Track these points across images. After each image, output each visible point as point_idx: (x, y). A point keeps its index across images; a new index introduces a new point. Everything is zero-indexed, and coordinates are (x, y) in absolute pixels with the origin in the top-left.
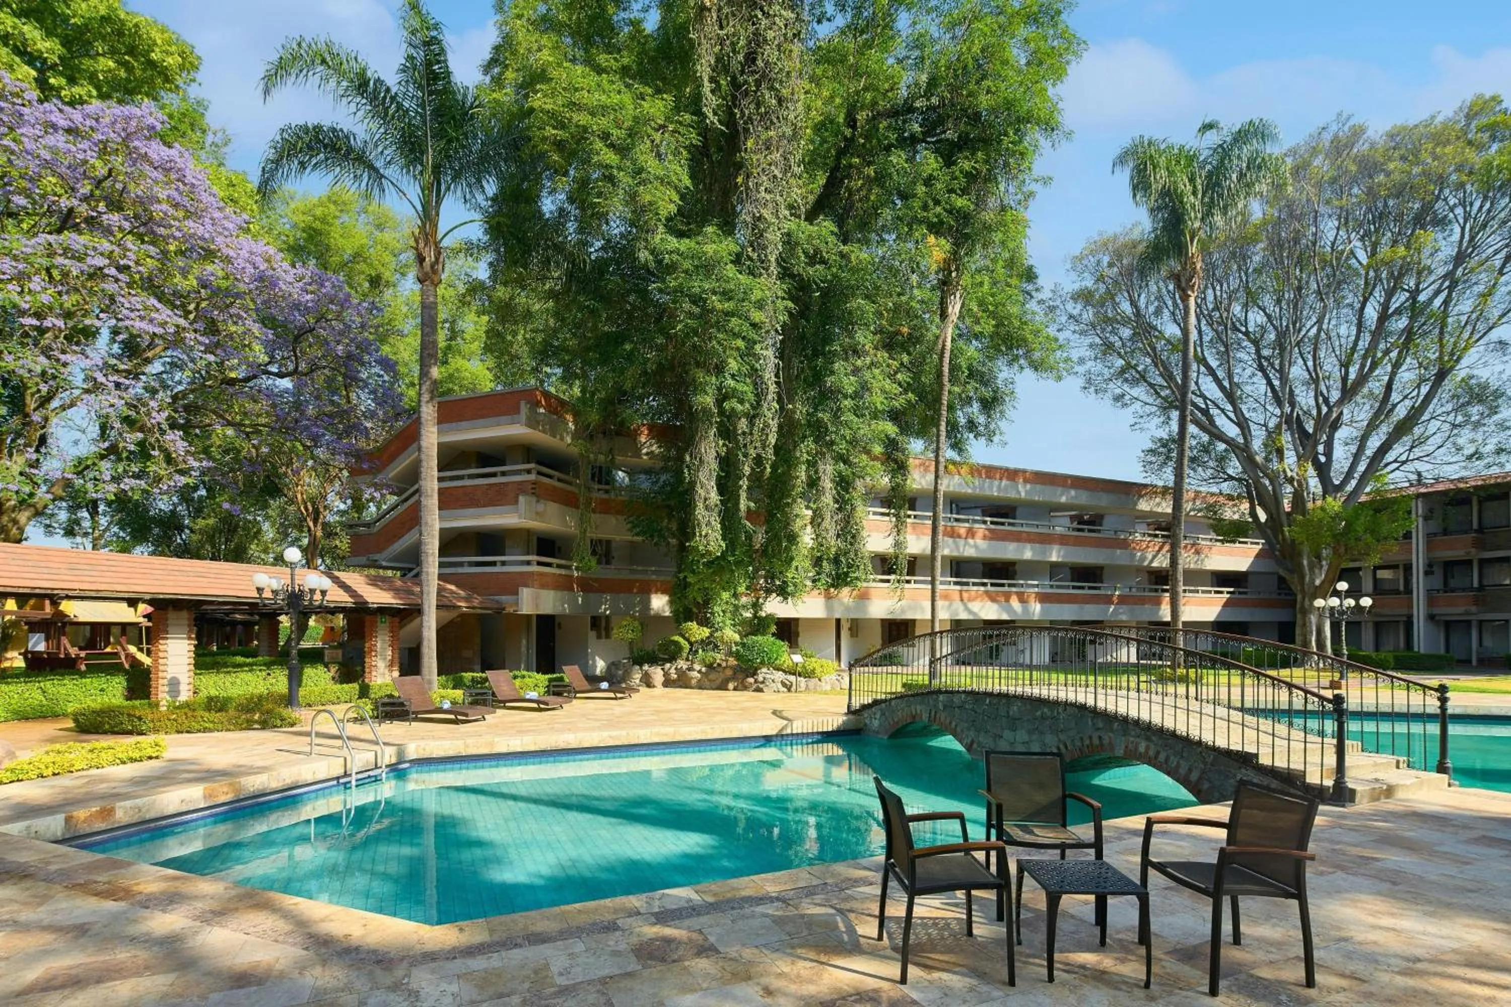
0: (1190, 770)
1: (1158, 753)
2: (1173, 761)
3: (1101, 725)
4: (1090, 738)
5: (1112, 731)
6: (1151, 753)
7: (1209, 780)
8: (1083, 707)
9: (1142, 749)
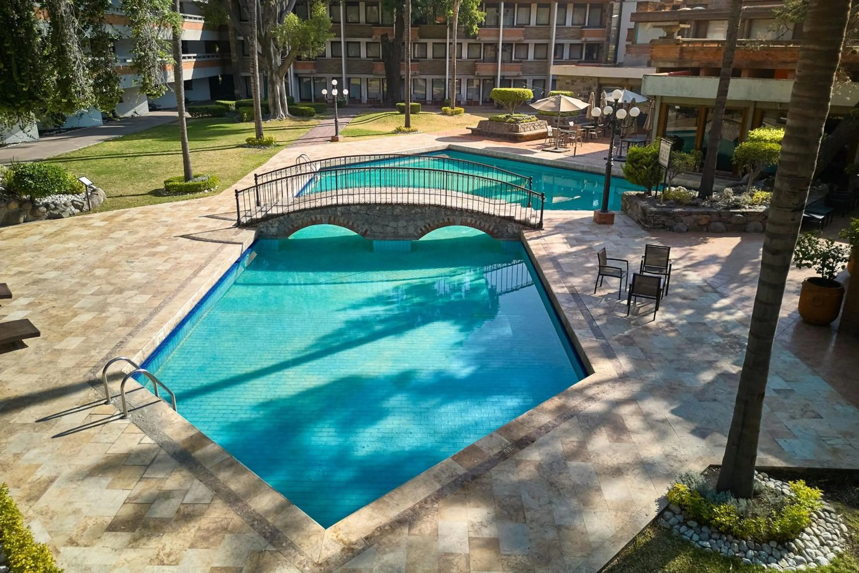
0: (490, 226)
1: (476, 222)
2: (483, 224)
3: (449, 213)
4: (443, 219)
5: (455, 215)
6: (473, 222)
7: (497, 229)
8: (439, 206)
9: (469, 221)
